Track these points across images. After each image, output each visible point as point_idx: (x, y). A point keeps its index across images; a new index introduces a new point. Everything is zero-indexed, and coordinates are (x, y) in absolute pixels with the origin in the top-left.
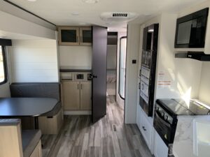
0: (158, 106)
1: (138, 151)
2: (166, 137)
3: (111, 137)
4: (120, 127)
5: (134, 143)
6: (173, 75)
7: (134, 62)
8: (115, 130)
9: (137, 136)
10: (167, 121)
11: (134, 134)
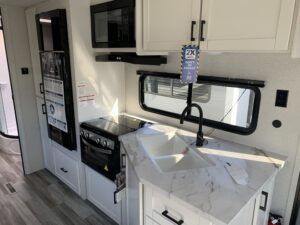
0: (86, 132)
1: (63, 205)
2: (106, 168)
3: (10, 205)
4: (19, 183)
5: (54, 196)
6: (95, 86)
7: (25, 71)
8: (13, 190)
9: (54, 185)
10: (106, 148)
11: (49, 184)
